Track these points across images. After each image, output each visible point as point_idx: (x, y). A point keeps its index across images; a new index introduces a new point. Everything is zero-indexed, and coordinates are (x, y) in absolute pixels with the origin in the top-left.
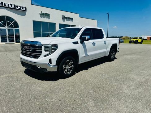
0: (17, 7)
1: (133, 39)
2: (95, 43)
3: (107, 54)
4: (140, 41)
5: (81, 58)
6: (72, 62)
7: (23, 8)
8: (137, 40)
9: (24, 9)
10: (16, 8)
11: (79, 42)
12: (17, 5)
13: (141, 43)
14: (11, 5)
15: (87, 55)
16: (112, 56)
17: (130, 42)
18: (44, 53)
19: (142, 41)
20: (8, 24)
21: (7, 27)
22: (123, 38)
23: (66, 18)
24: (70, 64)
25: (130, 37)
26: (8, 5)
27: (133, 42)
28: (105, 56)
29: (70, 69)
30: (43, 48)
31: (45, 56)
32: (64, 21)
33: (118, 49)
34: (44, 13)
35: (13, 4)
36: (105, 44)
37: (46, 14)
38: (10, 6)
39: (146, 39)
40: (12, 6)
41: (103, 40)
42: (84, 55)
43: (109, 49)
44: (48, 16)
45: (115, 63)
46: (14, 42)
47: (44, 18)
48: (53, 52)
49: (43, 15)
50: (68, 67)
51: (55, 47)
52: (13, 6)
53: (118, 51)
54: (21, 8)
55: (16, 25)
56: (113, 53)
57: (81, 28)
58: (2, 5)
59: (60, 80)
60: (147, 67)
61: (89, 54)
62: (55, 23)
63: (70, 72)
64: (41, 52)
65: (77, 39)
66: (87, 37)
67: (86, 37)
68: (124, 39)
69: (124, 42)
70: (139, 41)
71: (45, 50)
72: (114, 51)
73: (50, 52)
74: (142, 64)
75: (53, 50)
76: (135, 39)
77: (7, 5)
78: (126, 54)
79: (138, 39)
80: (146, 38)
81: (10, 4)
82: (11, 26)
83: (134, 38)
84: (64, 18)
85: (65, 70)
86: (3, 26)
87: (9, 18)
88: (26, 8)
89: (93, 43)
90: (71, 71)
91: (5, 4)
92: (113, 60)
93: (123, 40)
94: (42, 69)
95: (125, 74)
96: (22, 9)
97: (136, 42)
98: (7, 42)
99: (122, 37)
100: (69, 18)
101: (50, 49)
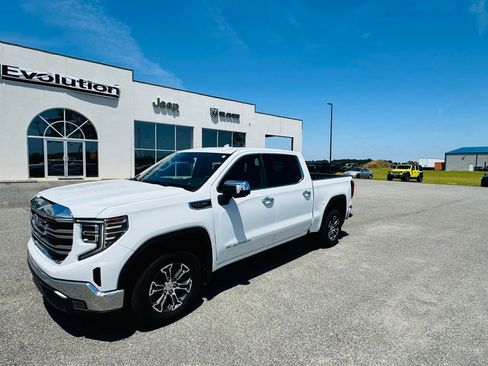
0: (95, 87)
1: (397, 170)
2: (272, 200)
3: (317, 228)
4: (415, 173)
5: (222, 252)
6: (184, 268)
7: (110, 89)
8: (408, 173)
9: (114, 92)
10: (93, 89)
11: (215, 202)
12: (95, 81)
13: (419, 179)
14: (81, 82)
15: (243, 241)
16: (333, 230)
17: (390, 178)
18: (79, 245)
19: (421, 174)
20: (70, 128)
21: (65, 138)
22: (372, 163)
23: (222, 114)
24: (177, 275)
25: (390, 162)
26: (74, 81)
27: (398, 177)
28: (309, 235)
29: (179, 293)
30: (77, 229)
31: (81, 257)
32: (216, 122)
33: (348, 209)
34: (163, 103)
35: (85, 79)
36: (307, 198)
37: (169, 104)
38: (77, 85)
39: (433, 169)
40: (81, 85)
41: (301, 187)
42: (234, 241)
43: (319, 213)
44: (173, 108)
45: (338, 255)
46: (82, 174)
47: (164, 114)
48: (109, 243)
49: (161, 106)
50: (170, 287)
51: (119, 226)
52: (86, 85)
53: (351, 215)
54: (105, 89)
55: (90, 131)
56: (333, 223)
57: (228, 156)
58: (58, 81)
59: (138, 334)
60: (437, 272)
61: (249, 235)
62: (193, 128)
63: (177, 303)
64: (70, 242)
65: (209, 190)
66: (240, 186)
67: (235, 187)
68: (375, 166)
69: (375, 176)
70: (412, 176)
71: (83, 237)
72: (338, 217)
73: (98, 244)
74: (421, 261)
75: (108, 236)
76: (403, 170)
77: (69, 81)
78: (377, 220)
79: (409, 170)
80: (433, 166)
81: (77, 79)
82: (77, 135)
83: (400, 167)
84: (215, 114)
85: (158, 302)
86: (57, 135)
87: (72, 115)
88: (117, 90)
89: (267, 199)
90: (182, 298)
91: (64, 80)
92: (335, 242)
93: (371, 172)
94: (69, 300)
95: (366, 306)
96: (107, 92)
97: (405, 178)
98: (63, 174)
99: (369, 160)
100: (229, 115)
101: (99, 233)
